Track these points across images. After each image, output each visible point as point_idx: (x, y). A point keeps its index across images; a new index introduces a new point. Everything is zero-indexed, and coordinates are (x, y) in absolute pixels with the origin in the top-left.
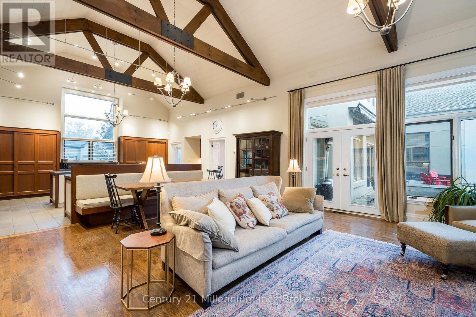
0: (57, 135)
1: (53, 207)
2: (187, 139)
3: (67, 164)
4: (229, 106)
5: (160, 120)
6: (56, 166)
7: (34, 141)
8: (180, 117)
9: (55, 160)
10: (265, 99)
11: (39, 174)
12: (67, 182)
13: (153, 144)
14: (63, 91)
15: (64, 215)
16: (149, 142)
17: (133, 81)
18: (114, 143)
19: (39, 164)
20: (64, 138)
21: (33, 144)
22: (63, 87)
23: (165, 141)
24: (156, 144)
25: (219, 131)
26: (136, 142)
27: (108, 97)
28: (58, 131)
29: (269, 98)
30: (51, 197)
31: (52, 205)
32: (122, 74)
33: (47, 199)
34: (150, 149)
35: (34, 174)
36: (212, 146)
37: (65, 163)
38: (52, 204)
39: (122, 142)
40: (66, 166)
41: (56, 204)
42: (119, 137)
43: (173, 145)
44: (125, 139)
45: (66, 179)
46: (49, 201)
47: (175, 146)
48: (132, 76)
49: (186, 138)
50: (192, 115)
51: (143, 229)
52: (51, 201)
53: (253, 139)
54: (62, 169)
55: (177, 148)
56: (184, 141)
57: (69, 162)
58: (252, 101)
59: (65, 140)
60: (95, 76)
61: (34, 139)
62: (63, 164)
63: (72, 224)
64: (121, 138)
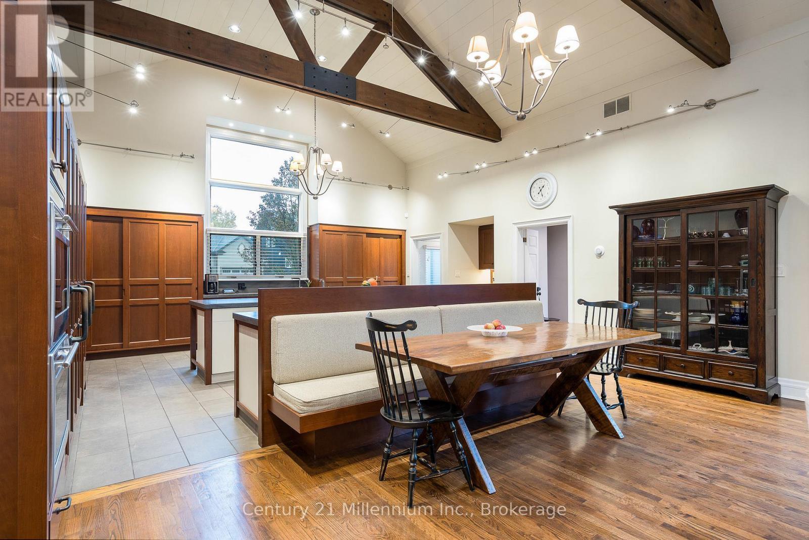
0: (197, 223)
1: (201, 383)
2: (454, 226)
3: (217, 283)
4: (599, 134)
5: (390, 187)
6: (197, 289)
7: (157, 237)
8: (446, 175)
9: (195, 275)
10: (710, 105)
11: (168, 305)
12: (240, 329)
13: (375, 240)
14: (210, 131)
15: (232, 410)
16: (370, 235)
17: (359, 89)
18: (300, 239)
19: (166, 285)
20: (211, 231)
21: (156, 243)
22: (208, 125)
23: (400, 233)
24: (382, 239)
25: (549, 203)
26: (345, 236)
27: (287, 142)
28: (200, 215)
29: (730, 98)
30: (193, 356)
31: (196, 377)
32: (336, 74)
33: (182, 359)
34: (371, 251)
35: (158, 305)
36: (525, 240)
37: (213, 283)
38: (195, 373)
39: (315, 236)
40: (214, 288)
41: (206, 376)
42: (310, 226)
43: (416, 241)
44: (323, 230)
45: (240, 322)
46: (189, 365)
47: (421, 244)
48: (357, 77)
49: (452, 225)
50: (477, 167)
51: (478, 491)
52: (193, 367)
53: (684, 215)
54: (207, 294)
55: (424, 247)
56: (446, 229)
57: (219, 280)
58: (685, 108)
59: (211, 234)
60: (284, 79)
61: (157, 234)
62: (210, 283)
63: (263, 447)
64: (313, 229)
